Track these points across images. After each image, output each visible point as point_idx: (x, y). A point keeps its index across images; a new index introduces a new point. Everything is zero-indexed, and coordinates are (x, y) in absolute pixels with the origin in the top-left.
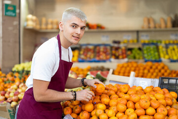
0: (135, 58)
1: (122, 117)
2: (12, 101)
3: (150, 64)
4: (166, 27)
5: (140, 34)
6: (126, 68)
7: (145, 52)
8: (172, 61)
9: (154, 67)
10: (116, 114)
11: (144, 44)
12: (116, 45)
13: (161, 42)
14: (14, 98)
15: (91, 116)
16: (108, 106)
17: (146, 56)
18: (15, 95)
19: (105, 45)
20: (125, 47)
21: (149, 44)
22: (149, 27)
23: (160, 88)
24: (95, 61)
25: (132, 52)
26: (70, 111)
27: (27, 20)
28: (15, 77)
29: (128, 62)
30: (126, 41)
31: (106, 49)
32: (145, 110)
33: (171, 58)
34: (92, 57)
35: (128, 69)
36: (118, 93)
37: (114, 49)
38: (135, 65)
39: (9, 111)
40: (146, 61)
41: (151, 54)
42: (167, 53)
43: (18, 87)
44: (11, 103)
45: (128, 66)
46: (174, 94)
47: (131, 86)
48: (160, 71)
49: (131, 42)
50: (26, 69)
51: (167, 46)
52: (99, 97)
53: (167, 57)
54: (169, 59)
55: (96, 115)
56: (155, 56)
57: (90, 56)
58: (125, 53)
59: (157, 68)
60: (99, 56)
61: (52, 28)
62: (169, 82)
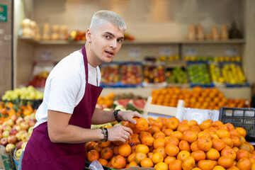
0: (176, 81)
1: (173, 163)
2: (7, 143)
3: (198, 89)
4: (220, 38)
5: (184, 48)
6: (165, 95)
7: (191, 73)
8: (229, 86)
9: (204, 94)
10: (164, 159)
11: (190, 62)
12: (150, 64)
13: (213, 59)
14: (10, 138)
15: (128, 163)
16: (152, 148)
17: (192, 78)
18: (11, 134)
19: (134, 63)
20: (163, 66)
21: (196, 62)
22: (197, 39)
23: (221, 123)
24: (121, 87)
25: (172, 74)
26: (97, 156)
27: (23, 27)
28: (8, 108)
29: (167, 87)
30: (163, 58)
31: (136, 69)
32: (206, 152)
33: (228, 83)
34: (116, 80)
35: (168, 96)
36: (164, 129)
37: (147, 68)
38: (177, 91)
39: (3, 157)
40: (193, 86)
41: (199, 76)
42: (221, 75)
43: (15, 123)
44: (5, 145)
45: (168, 93)
46: (242, 131)
47: (180, 121)
48: (212, 100)
49: (171, 59)
50: (22, 97)
51: (221, 65)
52: (137, 136)
53: (221, 80)
54: (225, 83)
55: (135, 160)
56: (204, 78)
57: (113, 78)
58: (163, 75)
59: (208, 96)
60: (125, 79)
61: (59, 39)
62: (233, 114)
